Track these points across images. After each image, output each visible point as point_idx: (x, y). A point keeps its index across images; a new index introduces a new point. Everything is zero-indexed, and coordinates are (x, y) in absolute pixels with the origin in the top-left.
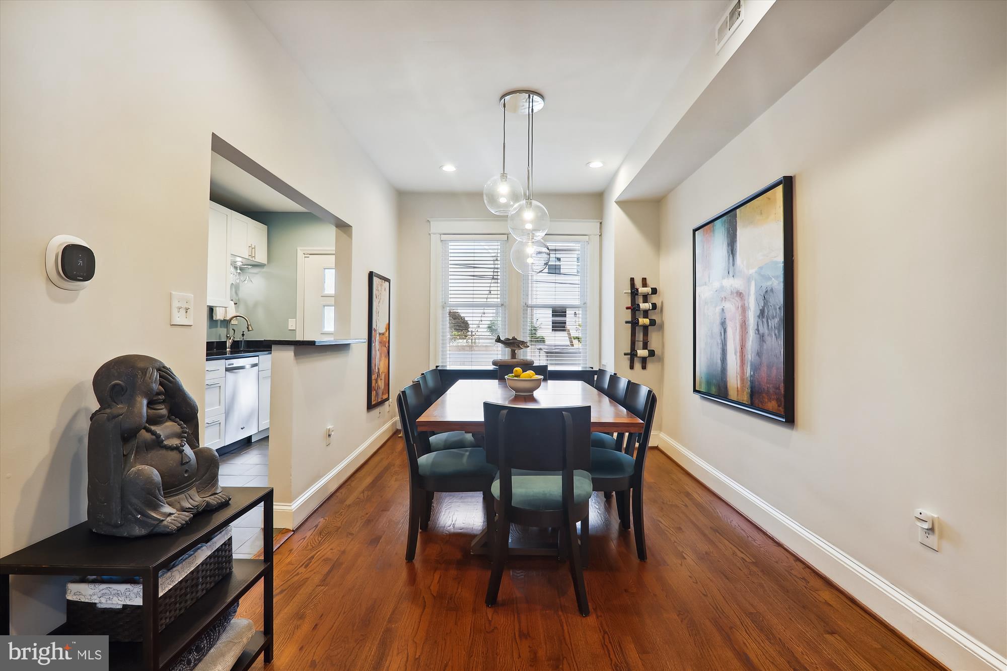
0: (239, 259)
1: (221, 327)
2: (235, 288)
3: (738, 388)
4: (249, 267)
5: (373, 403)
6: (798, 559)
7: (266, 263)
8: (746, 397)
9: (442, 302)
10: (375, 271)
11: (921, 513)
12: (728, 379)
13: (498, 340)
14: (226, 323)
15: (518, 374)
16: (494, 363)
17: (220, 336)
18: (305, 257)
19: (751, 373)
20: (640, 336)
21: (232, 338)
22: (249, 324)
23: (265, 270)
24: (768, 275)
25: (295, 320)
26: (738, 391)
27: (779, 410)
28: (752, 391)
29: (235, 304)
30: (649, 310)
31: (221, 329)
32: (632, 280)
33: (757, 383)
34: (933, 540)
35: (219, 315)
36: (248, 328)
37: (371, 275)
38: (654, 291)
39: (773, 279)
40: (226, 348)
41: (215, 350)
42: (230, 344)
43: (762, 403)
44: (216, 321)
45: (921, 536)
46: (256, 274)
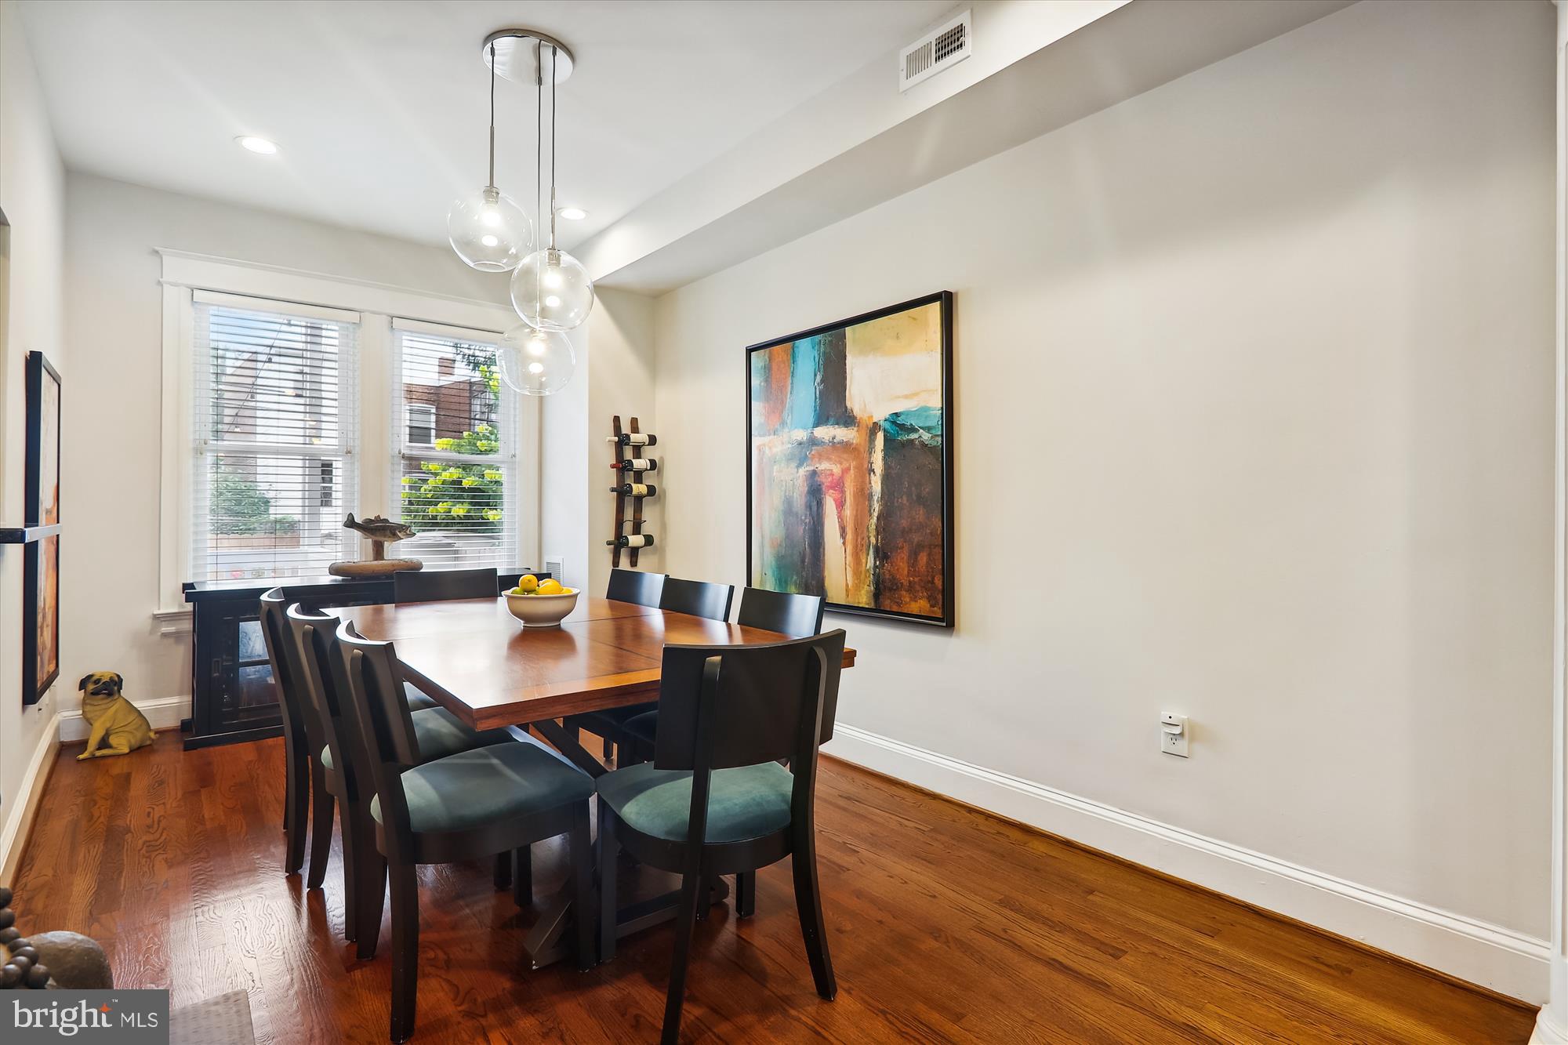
3: (847, 585)
5: (38, 686)
6: (971, 810)
8: (865, 597)
9: (195, 440)
11: (1170, 717)
12: (826, 574)
13: (350, 523)
15: (530, 586)
16: (334, 570)
19: (875, 563)
20: (629, 514)
24: (911, 424)
26: (847, 590)
27: (933, 612)
28: (877, 588)
30: (646, 470)
32: (617, 419)
33: (887, 577)
34: (1182, 747)
38: (653, 440)
39: (921, 431)
43: (899, 604)
45: (1164, 743)
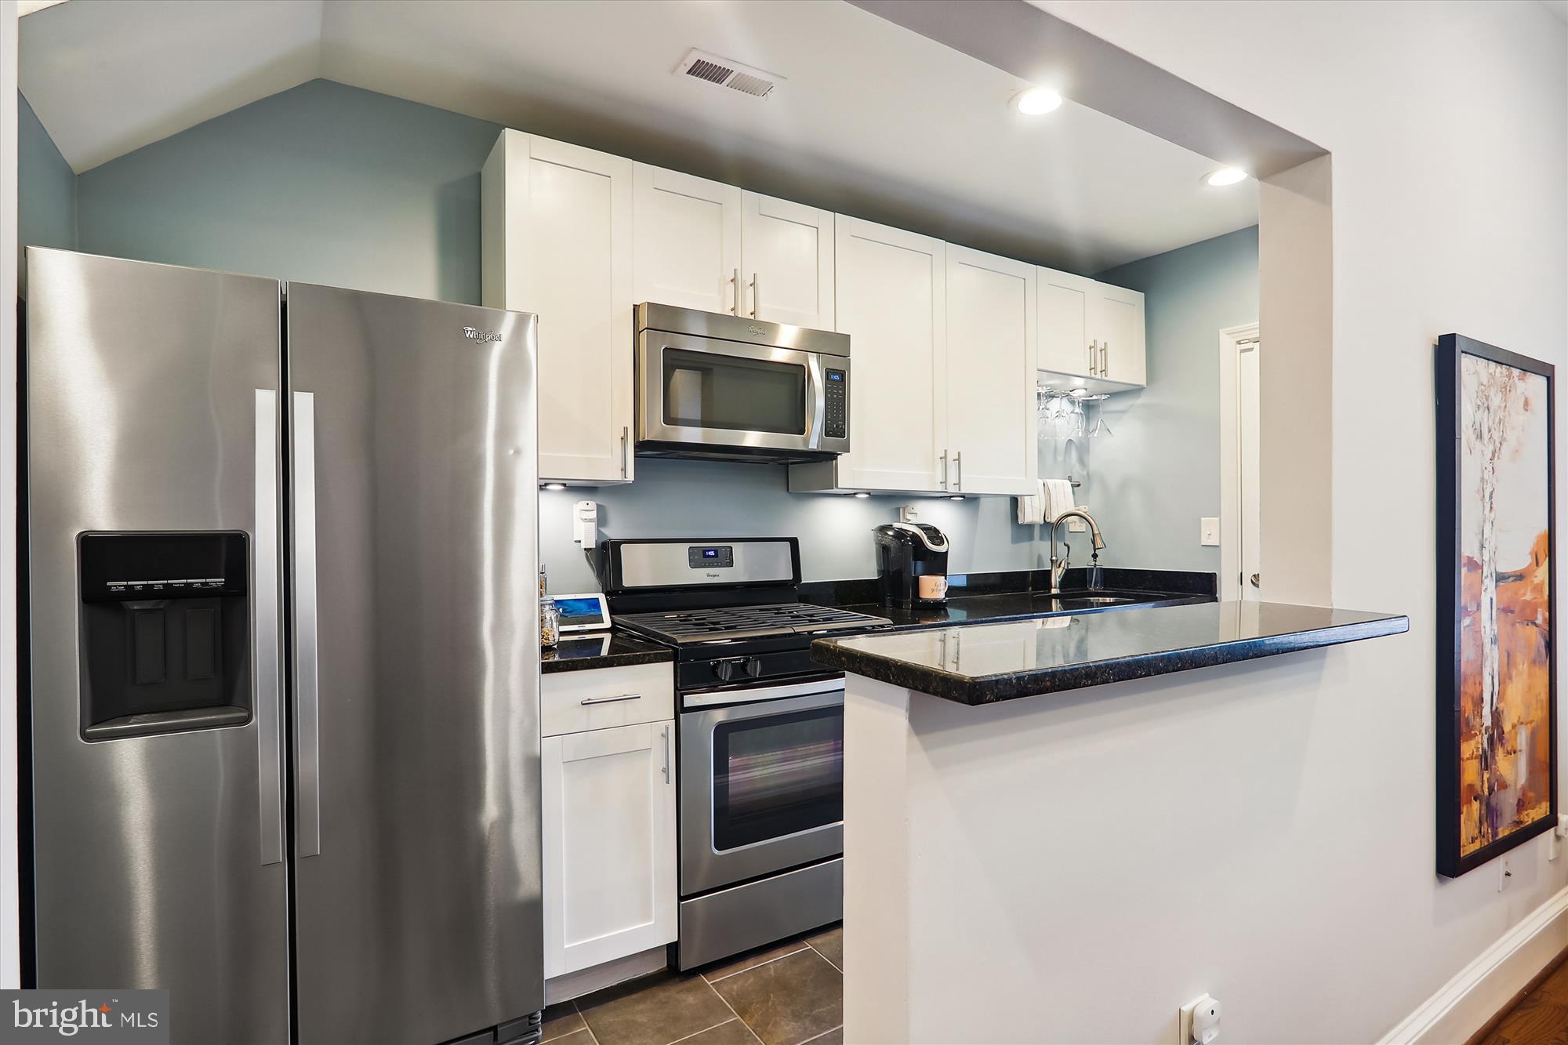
0: (1079, 382)
1: (1041, 538)
2: (1077, 448)
4: (1104, 397)
5: (1468, 848)
7: (1143, 382)
10: (1467, 329)
14: (1053, 529)
17: (1040, 558)
18: (1242, 351)
21: (1062, 565)
22: (1096, 532)
23: (1141, 400)
25: (1217, 519)
29: (1073, 486)
31: (1042, 543)
35: (1031, 513)
36: (1093, 542)
37: (1446, 351)
40: (1050, 587)
41: (1030, 589)
42: (1058, 580)
44: (1030, 526)
46: (1124, 412)
